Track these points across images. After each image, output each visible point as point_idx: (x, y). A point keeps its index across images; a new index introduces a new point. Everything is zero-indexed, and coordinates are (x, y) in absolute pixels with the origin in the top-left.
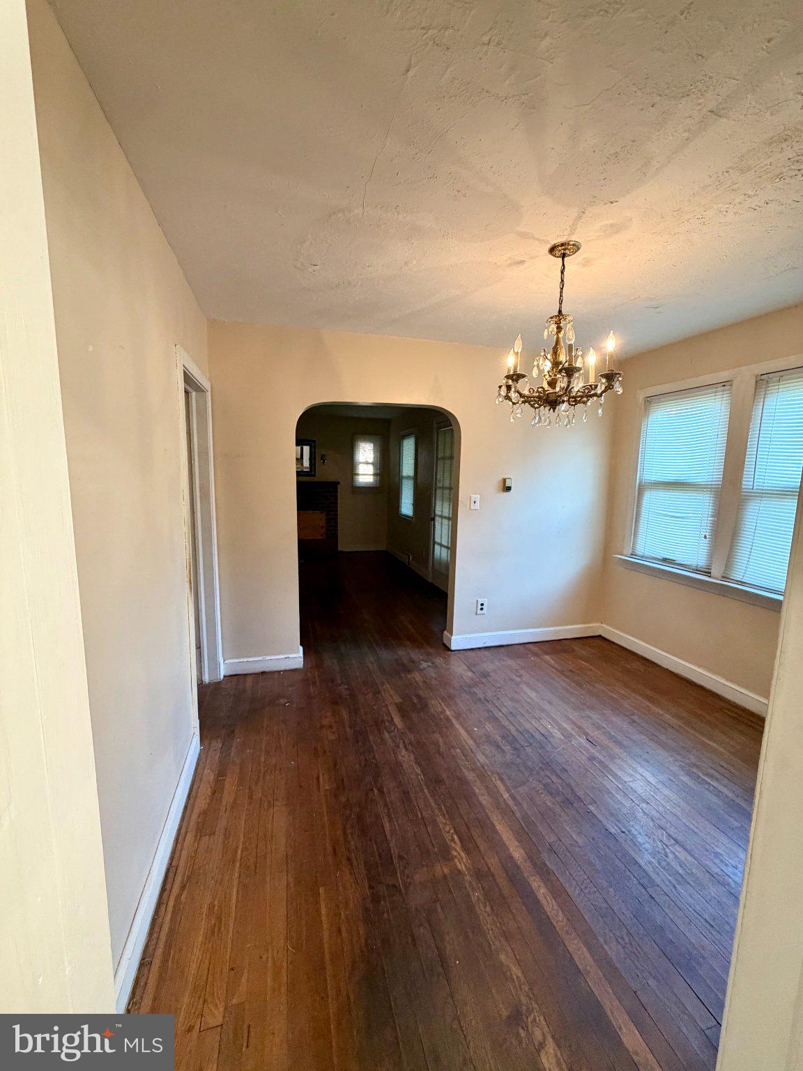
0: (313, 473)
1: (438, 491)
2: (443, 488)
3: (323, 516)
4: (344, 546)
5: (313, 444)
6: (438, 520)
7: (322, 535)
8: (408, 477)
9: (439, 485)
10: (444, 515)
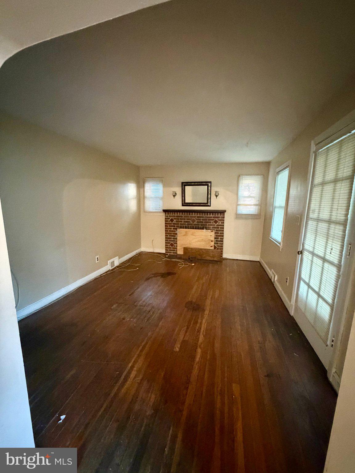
0: (209, 204)
1: (310, 222)
2: (318, 220)
3: (213, 234)
4: (228, 254)
5: (209, 184)
6: (307, 256)
7: (211, 247)
8: (280, 207)
9: (311, 215)
10: (316, 252)
